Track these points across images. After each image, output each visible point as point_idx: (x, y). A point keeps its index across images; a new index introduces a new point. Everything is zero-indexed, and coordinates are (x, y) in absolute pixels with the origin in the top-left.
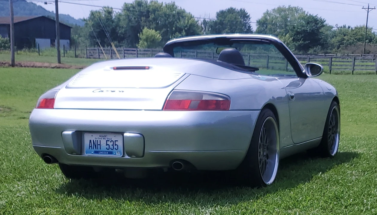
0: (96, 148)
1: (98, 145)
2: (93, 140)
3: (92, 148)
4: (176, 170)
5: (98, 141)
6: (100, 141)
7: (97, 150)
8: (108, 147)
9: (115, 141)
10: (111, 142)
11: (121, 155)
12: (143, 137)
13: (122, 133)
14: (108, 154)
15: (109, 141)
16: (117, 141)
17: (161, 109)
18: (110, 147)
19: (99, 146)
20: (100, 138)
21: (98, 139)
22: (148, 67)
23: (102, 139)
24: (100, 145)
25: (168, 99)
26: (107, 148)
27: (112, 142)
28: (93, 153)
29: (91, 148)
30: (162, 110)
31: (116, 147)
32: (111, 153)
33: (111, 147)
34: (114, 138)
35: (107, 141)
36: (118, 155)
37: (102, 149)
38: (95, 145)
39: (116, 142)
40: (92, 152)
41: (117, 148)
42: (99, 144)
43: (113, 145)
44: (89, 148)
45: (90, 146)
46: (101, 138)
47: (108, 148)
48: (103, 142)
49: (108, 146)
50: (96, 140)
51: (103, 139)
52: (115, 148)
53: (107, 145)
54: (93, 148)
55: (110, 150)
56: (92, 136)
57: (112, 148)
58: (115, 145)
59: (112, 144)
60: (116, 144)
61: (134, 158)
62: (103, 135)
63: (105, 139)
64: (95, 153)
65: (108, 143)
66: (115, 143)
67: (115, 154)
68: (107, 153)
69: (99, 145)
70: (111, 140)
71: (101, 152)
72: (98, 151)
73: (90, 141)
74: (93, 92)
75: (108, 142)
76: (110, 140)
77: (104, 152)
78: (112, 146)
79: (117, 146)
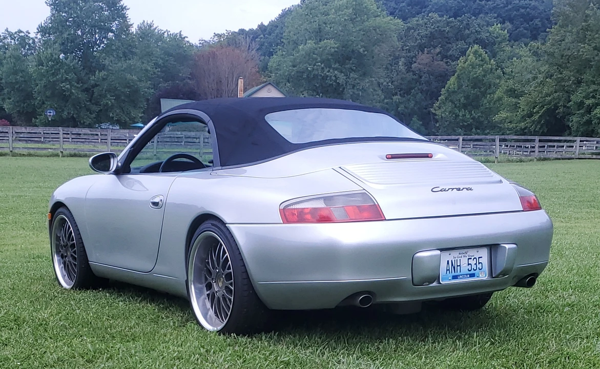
0: (455, 272)
1: (457, 266)
2: (452, 261)
5: (457, 260)
6: (460, 260)
7: (456, 274)
9: (479, 258)
11: (486, 276)
14: (470, 277)
15: (471, 258)
16: (481, 257)
18: (472, 268)
19: (459, 267)
21: (457, 258)
27: (475, 260)
28: (450, 280)
29: (448, 271)
30: (523, 211)
31: (480, 266)
32: (472, 275)
34: (476, 253)
35: (468, 259)
36: (481, 277)
38: (454, 266)
40: (450, 278)
42: (459, 264)
43: (476, 264)
46: (460, 256)
47: (470, 269)
48: (464, 261)
50: (455, 260)
51: (464, 256)
52: (479, 268)
53: (469, 264)
54: (452, 272)
55: (473, 272)
56: (450, 254)
57: (475, 269)
58: (479, 263)
60: (480, 262)
62: (464, 251)
64: (453, 279)
66: (478, 260)
67: (479, 277)
68: (468, 276)
71: (461, 277)
72: (457, 276)
73: (448, 261)
75: (469, 260)
76: (473, 258)
77: (465, 275)
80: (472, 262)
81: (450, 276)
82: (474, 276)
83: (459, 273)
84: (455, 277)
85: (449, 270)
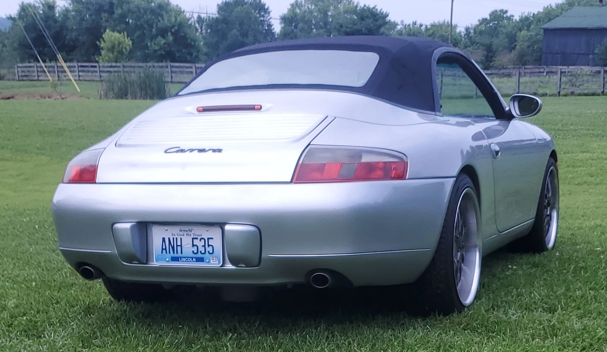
0: (174, 252)
1: (177, 246)
2: (169, 238)
3: (166, 252)
4: (318, 288)
5: (177, 238)
6: (181, 238)
7: (176, 255)
8: (195, 249)
9: (208, 239)
10: (200, 240)
11: (219, 262)
12: (258, 231)
13: (221, 225)
14: (196, 261)
15: (197, 238)
16: (212, 238)
17: (289, 180)
18: (199, 250)
19: (179, 248)
20: (180, 233)
21: (176, 236)
22: (260, 107)
23: (185, 235)
24: (181, 246)
25: (300, 162)
26: (193, 252)
27: (203, 241)
28: (168, 261)
29: (164, 251)
30: (291, 182)
31: (210, 249)
32: (201, 260)
33: (202, 249)
34: (205, 233)
35: (193, 239)
36: (213, 263)
37: (184, 254)
38: (171, 246)
39: (210, 240)
40: (167, 259)
41: (211, 252)
42: (179, 244)
43: (204, 246)
44: (162, 252)
45: (164, 248)
46: (182, 233)
47: (196, 252)
48: (187, 241)
49: (196, 247)
50: (173, 239)
51: (187, 235)
52: (209, 252)
53: (193, 245)
54: (170, 252)
55: (199, 255)
56: (167, 230)
57: (203, 252)
58: (209, 246)
59: (203, 244)
60: (210, 244)
61: (243, 268)
62: (186, 228)
63: (190, 235)
64: (172, 261)
65: (196, 242)
66: (207, 242)
67: (209, 262)
68: (194, 260)
69: (179, 246)
70: (201, 237)
71: (184, 260)
72: (178, 258)
73: (164, 239)
74: (166, 152)
75: (195, 240)
76: (199, 238)
77: (188, 259)
78: (204, 248)
79: (211, 247)
80: (200, 244)
81: (168, 257)
82: (203, 261)
83: (179, 254)
84: (174, 259)
85: (166, 249)
